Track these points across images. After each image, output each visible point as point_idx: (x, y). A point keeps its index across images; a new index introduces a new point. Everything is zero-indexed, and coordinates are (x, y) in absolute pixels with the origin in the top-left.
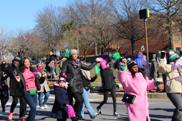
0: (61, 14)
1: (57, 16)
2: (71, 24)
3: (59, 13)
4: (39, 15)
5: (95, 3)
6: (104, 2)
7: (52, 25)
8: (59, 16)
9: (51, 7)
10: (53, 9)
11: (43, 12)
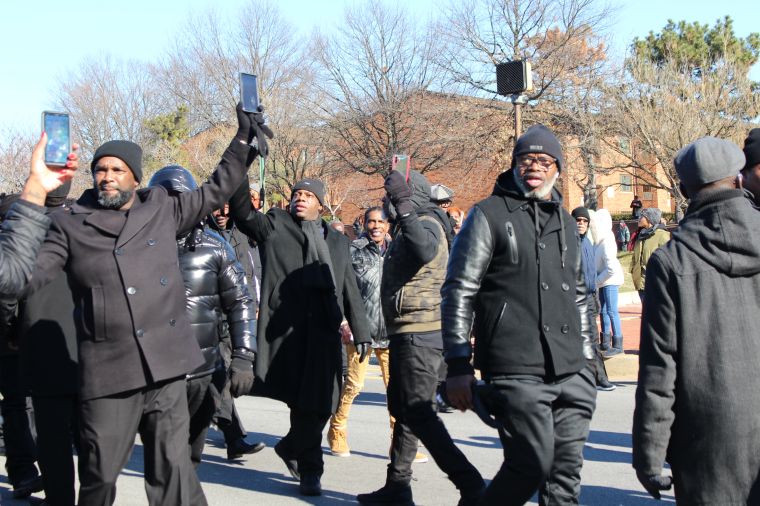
0: (138, 86)
1: (127, 93)
2: (177, 120)
3: (134, 82)
4: (64, 86)
5: (262, 52)
6: (294, 49)
7: (109, 120)
8: (133, 93)
9: (108, 59)
10: (113, 69)
11: (80, 76)
